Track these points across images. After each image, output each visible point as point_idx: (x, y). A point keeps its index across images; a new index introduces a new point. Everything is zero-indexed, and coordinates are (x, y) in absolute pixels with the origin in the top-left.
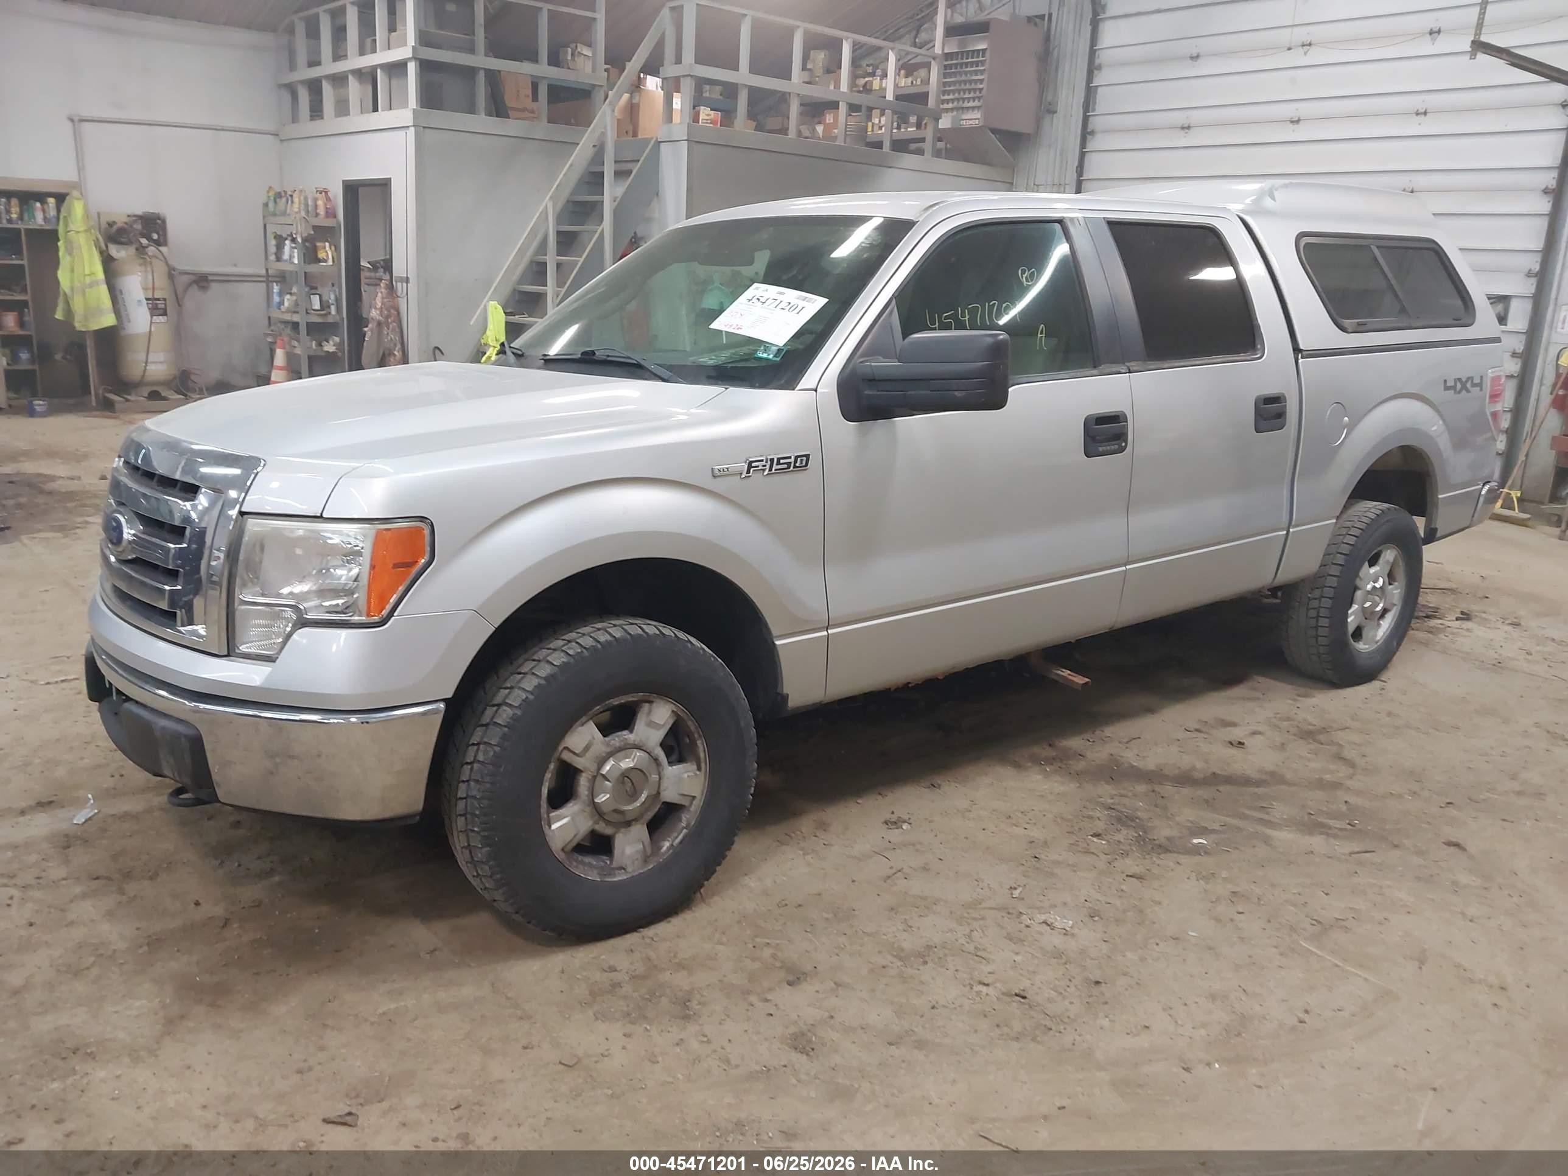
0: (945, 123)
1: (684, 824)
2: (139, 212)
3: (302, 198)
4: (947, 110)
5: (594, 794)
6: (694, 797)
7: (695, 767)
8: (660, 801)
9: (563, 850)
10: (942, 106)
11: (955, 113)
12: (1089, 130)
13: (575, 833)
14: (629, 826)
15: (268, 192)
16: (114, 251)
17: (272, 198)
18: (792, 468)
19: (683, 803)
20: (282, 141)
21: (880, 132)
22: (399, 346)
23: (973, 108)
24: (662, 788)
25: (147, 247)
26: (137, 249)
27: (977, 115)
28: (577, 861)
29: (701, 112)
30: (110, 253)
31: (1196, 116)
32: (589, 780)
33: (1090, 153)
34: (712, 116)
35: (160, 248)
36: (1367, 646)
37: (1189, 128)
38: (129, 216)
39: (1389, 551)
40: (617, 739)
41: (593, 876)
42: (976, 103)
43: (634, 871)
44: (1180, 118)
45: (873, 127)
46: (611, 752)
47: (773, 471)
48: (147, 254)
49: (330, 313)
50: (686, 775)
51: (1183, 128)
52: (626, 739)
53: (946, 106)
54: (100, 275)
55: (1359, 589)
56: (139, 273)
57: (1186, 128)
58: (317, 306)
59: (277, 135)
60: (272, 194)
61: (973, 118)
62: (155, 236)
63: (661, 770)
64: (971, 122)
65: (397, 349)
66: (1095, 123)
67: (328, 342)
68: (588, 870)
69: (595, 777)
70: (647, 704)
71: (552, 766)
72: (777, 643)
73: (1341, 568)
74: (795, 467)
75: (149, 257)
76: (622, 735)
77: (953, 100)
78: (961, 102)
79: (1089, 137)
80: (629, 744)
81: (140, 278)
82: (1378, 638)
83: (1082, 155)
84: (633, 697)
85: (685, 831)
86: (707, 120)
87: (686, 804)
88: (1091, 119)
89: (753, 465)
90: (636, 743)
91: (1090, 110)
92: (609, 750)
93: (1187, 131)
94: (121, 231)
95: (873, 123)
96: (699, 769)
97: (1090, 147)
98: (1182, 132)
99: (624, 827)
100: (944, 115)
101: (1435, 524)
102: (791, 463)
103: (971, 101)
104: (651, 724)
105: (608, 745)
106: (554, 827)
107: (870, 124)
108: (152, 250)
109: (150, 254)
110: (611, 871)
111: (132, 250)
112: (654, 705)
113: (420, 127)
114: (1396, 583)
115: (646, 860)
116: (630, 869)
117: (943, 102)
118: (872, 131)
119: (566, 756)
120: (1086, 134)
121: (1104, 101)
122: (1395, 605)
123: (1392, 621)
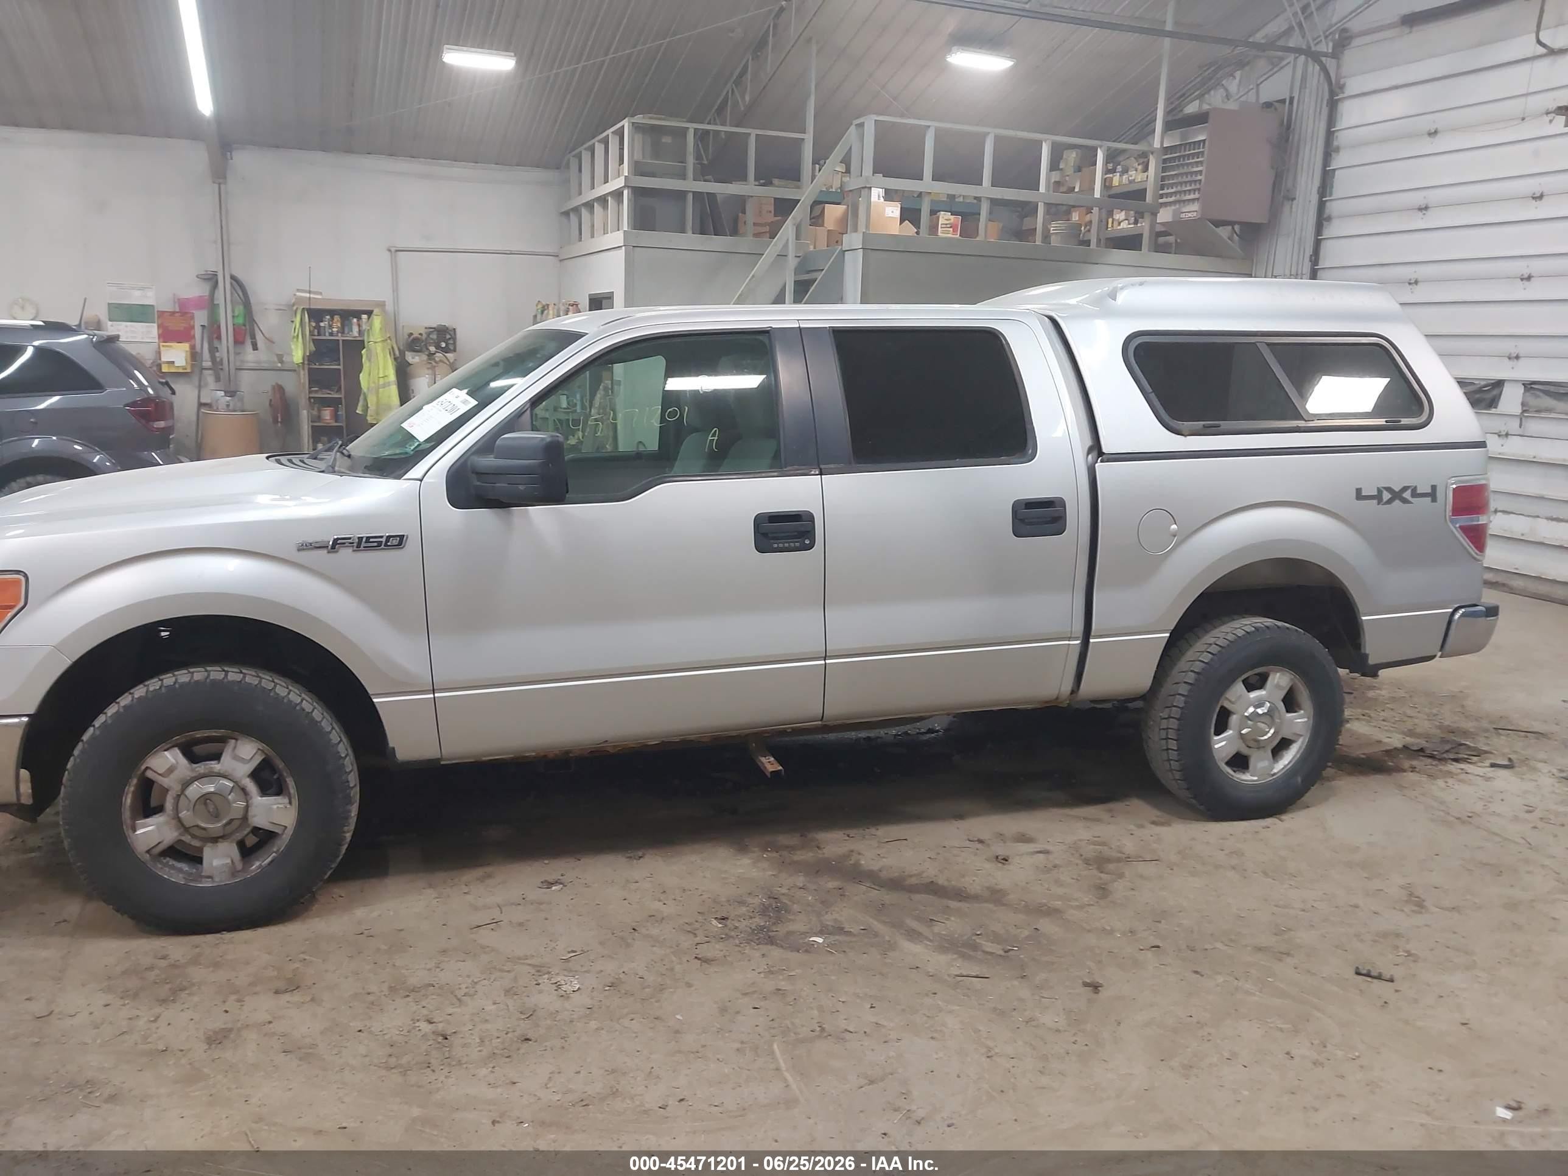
0: (1165, 216)
1: (275, 850)
2: (434, 326)
3: (555, 310)
4: (1165, 204)
5: (179, 809)
6: (286, 827)
7: (286, 800)
8: (249, 826)
9: (148, 852)
10: (1161, 201)
11: (1177, 206)
12: (1325, 216)
13: (160, 840)
14: (217, 842)
15: (537, 306)
16: (410, 357)
17: (540, 311)
18: (383, 546)
19: (276, 831)
20: (561, 261)
21: (1119, 228)
22: (611, 440)
23: (1193, 200)
24: (250, 814)
25: (434, 354)
26: (428, 356)
27: (1195, 207)
28: (161, 863)
29: (941, 217)
30: (407, 359)
31: (1433, 196)
32: (174, 798)
33: (1325, 241)
34: (952, 221)
35: (446, 354)
36: (1256, 778)
37: (1426, 208)
38: (426, 328)
39: (1278, 674)
40: (203, 767)
41: (178, 878)
42: (1197, 195)
43: (221, 881)
44: (1418, 198)
45: (1113, 223)
46: (195, 777)
47: (362, 548)
48: (434, 359)
49: (576, 411)
50: (275, 807)
51: (1420, 209)
52: (212, 768)
53: (1164, 200)
54: (392, 377)
55: (1234, 713)
56: (427, 376)
57: (1424, 209)
58: (564, 404)
59: (557, 256)
60: (540, 306)
61: (1191, 211)
62: (443, 345)
63: (248, 799)
64: (1190, 215)
65: (609, 443)
66: (1334, 208)
67: (574, 436)
68: (175, 873)
69: (179, 796)
70: (233, 741)
71: (135, 781)
72: (375, 700)
73: (1190, 687)
74: (386, 545)
75: (436, 362)
76: (207, 764)
77: (1176, 193)
78: (1183, 195)
79: (1325, 223)
80: (213, 772)
81: (427, 380)
82: (1275, 771)
83: (1317, 244)
84: (215, 732)
85: (274, 854)
86: (946, 224)
87: (280, 832)
88: (1328, 204)
89: (339, 542)
90: (221, 772)
91: (1328, 195)
92: (194, 775)
93: (1424, 212)
94: (416, 340)
95: (1113, 220)
96: (290, 803)
97: (1326, 233)
98: (1420, 214)
99: (212, 843)
100: (1162, 211)
101: (1365, 649)
102: (382, 542)
103: (1192, 193)
104: (237, 758)
105: (193, 770)
106: (138, 832)
107: (1110, 220)
108: (439, 356)
109: (437, 359)
110: (200, 877)
111: (425, 357)
112: (239, 742)
113: (630, 247)
114: (1302, 712)
115: (234, 873)
116: (217, 879)
117: (1162, 196)
118: (1112, 226)
119: (149, 774)
120: (1322, 219)
121: (1342, 184)
122: (1301, 736)
123: (1298, 752)
